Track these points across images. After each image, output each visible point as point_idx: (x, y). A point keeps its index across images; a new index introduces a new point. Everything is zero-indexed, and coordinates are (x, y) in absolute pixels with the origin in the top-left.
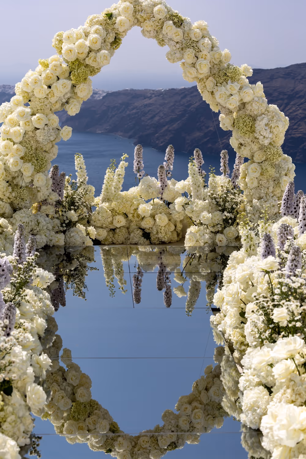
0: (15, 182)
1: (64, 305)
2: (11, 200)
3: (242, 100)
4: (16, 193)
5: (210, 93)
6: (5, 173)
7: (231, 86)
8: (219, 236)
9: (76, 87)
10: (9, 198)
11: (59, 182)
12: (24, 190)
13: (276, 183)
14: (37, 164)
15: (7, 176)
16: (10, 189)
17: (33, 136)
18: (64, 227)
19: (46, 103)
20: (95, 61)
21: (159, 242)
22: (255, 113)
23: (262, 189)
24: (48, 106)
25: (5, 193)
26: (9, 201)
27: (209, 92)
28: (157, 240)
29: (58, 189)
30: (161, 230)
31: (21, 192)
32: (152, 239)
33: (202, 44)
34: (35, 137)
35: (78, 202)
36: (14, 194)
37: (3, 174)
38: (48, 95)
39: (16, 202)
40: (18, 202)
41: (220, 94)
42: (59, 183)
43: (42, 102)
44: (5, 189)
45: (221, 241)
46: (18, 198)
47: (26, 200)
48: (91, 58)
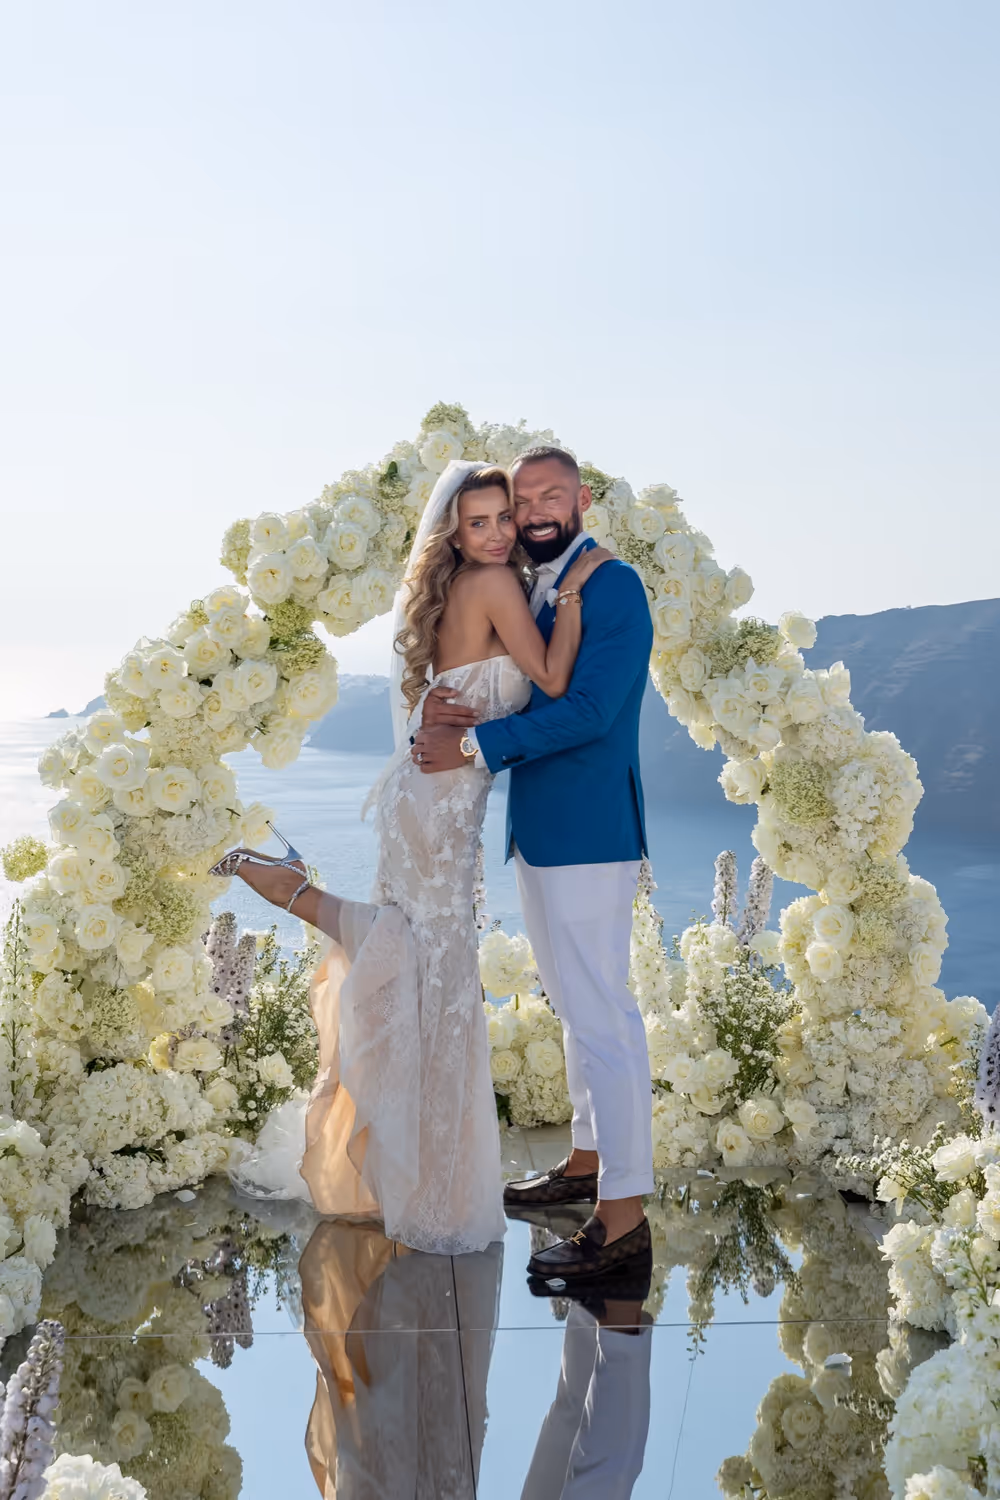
0: (95, 975)
1: (246, 1343)
2: (82, 1033)
3: (789, 716)
4: (99, 1009)
5: (691, 694)
6: (62, 949)
7: (759, 675)
8: (726, 1131)
9: (288, 681)
10: (75, 1028)
11: (236, 965)
12: (123, 998)
13: (898, 963)
14: (162, 923)
15: (69, 956)
16: (78, 1000)
17: (155, 832)
18: (249, 1110)
19: (196, 732)
20: (348, 604)
21: (535, 1124)
22: (831, 756)
23: (854, 984)
24: (204, 740)
25: (62, 1014)
26: (75, 1036)
27: (687, 692)
28: (529, 1117)
29: (232, 985)
30: (541, 1088)
31: (115, 1006)
32: (515, 1113)
33: (669, 551)
34: (161, 838)
35: (292, 1028)
36: (90, 1017)
37: (56, 952)
38: (201, 707)
39: (97, 1041)
40: (102, 1039)
41: (727, 702)
42: (235, 969)
43: (185, 727)
44: (62, 1001)
45: (732, 1147)
46: (104, 1028)
47: (130, 1033)
48: (334, 591)
